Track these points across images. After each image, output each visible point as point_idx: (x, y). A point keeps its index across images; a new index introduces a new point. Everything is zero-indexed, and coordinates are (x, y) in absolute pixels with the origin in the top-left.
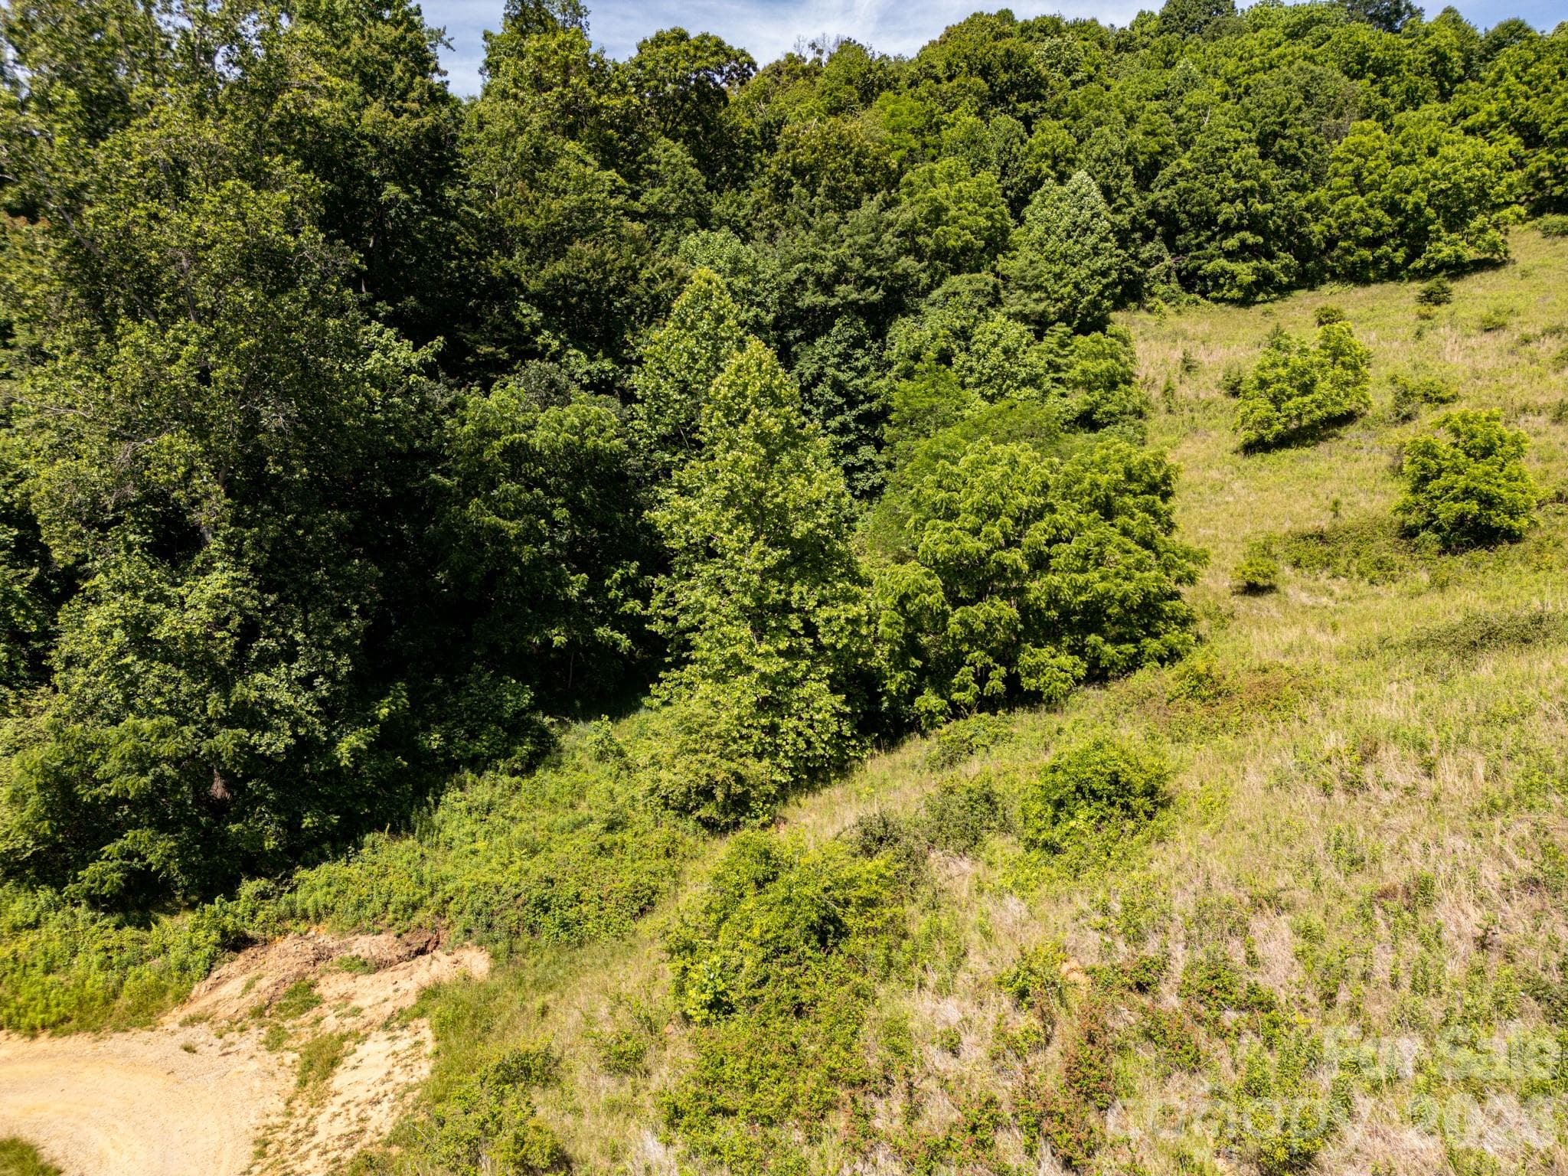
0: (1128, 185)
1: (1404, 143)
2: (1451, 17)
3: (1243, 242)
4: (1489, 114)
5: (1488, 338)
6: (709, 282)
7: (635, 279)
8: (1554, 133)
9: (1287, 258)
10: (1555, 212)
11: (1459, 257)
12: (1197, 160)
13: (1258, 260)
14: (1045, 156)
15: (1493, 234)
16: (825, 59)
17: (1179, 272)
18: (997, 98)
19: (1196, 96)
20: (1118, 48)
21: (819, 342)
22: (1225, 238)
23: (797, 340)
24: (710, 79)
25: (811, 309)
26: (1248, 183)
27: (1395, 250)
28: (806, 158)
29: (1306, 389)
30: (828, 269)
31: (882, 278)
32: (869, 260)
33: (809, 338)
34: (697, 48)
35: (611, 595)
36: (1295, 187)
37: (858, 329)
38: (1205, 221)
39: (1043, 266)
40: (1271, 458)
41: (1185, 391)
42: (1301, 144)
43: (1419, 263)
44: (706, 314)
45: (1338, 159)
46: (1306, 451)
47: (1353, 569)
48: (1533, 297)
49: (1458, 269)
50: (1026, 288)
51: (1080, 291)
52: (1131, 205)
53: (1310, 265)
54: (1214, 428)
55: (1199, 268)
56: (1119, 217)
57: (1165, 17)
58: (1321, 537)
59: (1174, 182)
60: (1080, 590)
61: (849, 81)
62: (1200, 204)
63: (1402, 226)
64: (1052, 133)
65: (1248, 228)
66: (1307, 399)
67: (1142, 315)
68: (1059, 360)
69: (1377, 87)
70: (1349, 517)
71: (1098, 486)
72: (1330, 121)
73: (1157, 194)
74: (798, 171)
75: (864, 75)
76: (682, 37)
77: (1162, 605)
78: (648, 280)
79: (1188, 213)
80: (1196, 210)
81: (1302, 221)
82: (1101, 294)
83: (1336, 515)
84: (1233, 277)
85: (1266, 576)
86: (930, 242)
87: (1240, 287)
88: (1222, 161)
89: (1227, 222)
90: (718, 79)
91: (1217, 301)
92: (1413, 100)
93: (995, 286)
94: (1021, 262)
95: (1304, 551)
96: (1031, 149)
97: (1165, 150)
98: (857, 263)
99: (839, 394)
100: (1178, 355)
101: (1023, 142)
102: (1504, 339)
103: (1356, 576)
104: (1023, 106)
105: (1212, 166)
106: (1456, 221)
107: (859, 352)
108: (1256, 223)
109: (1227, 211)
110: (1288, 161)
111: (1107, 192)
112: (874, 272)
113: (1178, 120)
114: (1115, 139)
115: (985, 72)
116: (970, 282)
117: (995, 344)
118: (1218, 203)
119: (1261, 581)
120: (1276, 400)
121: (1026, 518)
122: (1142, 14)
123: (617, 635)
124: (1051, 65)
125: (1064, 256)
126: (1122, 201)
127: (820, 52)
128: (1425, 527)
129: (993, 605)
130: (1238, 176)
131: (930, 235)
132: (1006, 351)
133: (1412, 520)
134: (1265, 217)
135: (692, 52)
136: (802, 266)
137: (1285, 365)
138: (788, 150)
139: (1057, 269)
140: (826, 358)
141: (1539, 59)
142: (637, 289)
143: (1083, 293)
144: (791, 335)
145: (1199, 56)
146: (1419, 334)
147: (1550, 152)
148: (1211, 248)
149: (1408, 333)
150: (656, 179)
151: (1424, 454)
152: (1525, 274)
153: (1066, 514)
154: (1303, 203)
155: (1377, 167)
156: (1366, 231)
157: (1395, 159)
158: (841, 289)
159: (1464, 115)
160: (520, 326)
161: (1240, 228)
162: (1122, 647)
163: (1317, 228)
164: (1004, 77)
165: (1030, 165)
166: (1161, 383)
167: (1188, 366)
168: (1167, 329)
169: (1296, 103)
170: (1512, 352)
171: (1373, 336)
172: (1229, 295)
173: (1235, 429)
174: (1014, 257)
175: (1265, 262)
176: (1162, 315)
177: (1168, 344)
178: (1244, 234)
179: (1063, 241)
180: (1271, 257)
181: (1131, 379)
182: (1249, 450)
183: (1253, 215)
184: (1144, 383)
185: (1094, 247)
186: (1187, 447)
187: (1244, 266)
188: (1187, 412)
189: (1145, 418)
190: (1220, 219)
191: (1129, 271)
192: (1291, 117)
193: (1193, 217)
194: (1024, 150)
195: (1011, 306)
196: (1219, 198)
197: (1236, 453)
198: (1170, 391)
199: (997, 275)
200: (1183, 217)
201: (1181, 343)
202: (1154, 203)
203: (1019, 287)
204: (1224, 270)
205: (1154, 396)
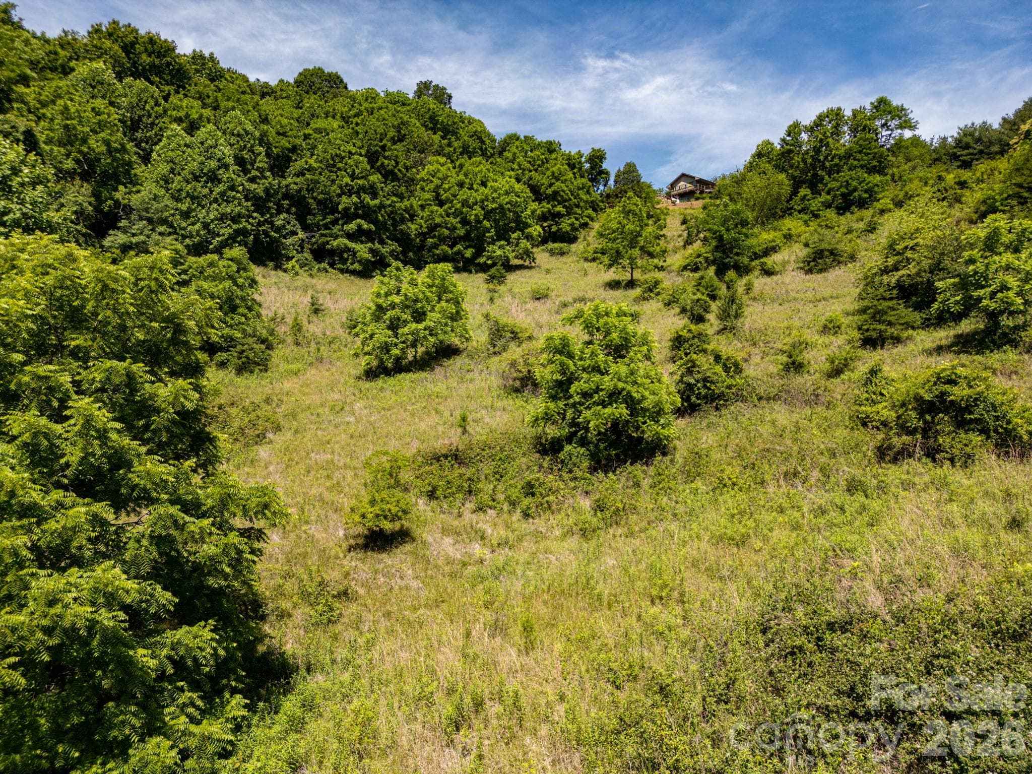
0: (262, 162)
1: (466, 175)
3: (359, 226)
5: (540, 304)
8: (549, 191)
9: (393, 245)
10: (554, 241)
11: (507, 258)
12: (321, 162)
13: (372, 243)
14: (179, 119)
17: (311, 245)
20: (263, 96)
22: (346, 223)
26: (360, 182)
27: (466, 248)
29: (419, 316)
36: (395, 194)
38: (328, 206)
39: (167, 201)
40: (391, 381)
41: (314, 328)
42: (397, 164)
43: (482, 260)
45: (422, 179)
46: (423, 374)
47: (501, 497)
49: (508, 267)
50: (150, 221)
52: (265, 179)
54: (339, 358)
55: (327, 244)
56: (254, 186)
57: (298, 83)
58: (456, 457)
59: (304, 175)
63: (468, 233)
64: (187, 102)
65: (362, 217)
66: (421, 326)
67: (280, 273)
69: (445, 141)
70: (478, 433)
72: (415, 154)
73: (289, 180)
79: (315, 198)
80: (321, 197)
81: (402, 220)
83: (465, 432)
84: (355, 253)
85: (394, 518)
87: (360, 262)
88: (340, 165)
89: (346, 209)
91: (342, 271)
94: (145, 195)
95: (437, 475)
96: (165, 111)
97: (294, 149)
100: (307, 299)
102: (549, 304)
103: (506, 507)
105: (331, 165)
106: (503, 234)
108: (367, 213)
109: (345, 202)
110: (389, 175)
111: (240, 161)
118: (339, 196)
119: (387, 526)
120: (394, 326)
122: (281, 80)
126: (254, 173)
128: (569, 439)
130: (353, 177)
133: (552, 431)
134: (376, 211)
137: (398, 292)
139: (184, 207)
146: (491, 299)
147: (548, 203)
148: (336, 229)
149: (486, 298)
151: (560, 353)
152: (550, 272)
154: (402, 206)
155: (450, 188)
156: (446, 232)
157: (461, 184)
161: (356, 216)
163: (413, 227)
164: (146, 59)
166: (289, 320)
167: (316, 310)
168: (300, 284)
169: (390, 135)
172: (351, 267)
173: (356, 355)
174: (138, 192)
175: (377, 246)
176: (297, 274)
177: (299, 293)
178: (359, 220)
179: (188, 182)
180: (382, 242)
181: (252, 307)
182: (370, 374)
183: (366, 207)
184: (273, 319)
185: (223, 194)
186: (312, 374)
187: (362, 246)
188: (313, 346)
189: (270, 347)
190: (340, 207)
191: (266, 234)
192: (389, 144)
193: (319, 202)
194: (159, 109)
195: (134, 235)
196: (339, 191)
197: (359, 378)
198: (298, 328)
199: (117, 202)
200: (311, 201)
201: (310, 292)
202: (287, 186)
203: (141, 218)
204: (346, 247)
205: (282, 330)
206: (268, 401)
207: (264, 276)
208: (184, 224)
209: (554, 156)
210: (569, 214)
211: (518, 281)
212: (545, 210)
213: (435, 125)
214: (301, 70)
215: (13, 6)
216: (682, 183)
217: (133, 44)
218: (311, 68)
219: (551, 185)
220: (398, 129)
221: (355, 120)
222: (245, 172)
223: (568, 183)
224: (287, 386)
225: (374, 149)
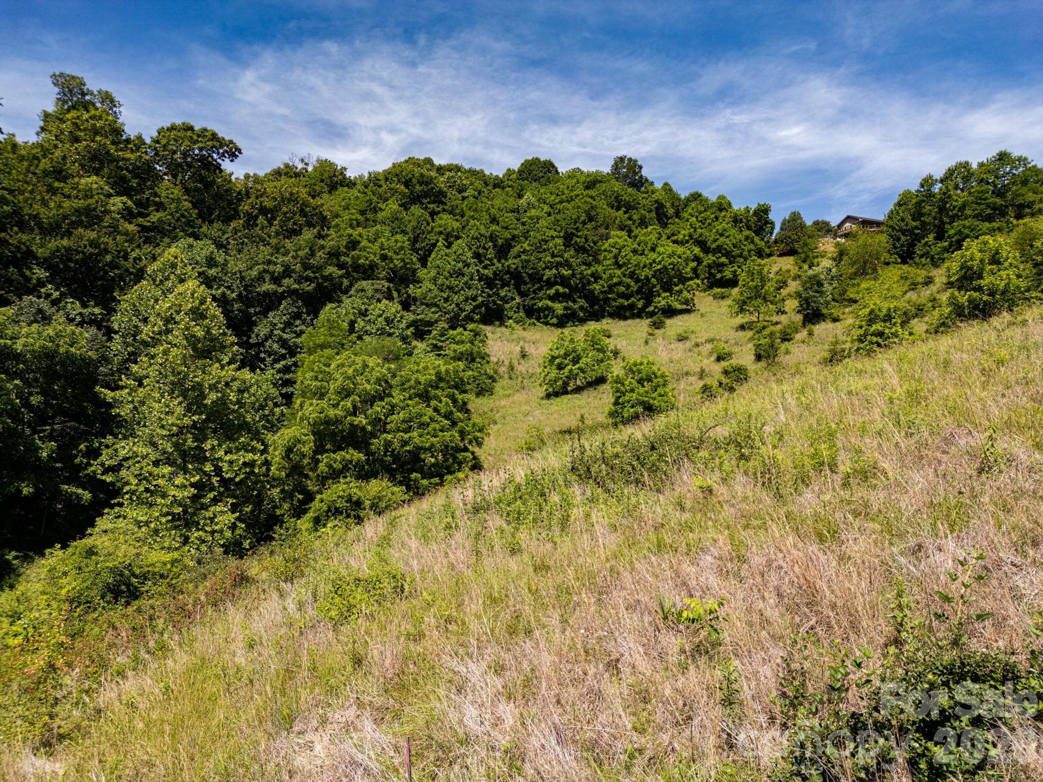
0: (491, 253)
1: (639, 245)
2: (667, 188)
3: (557, 291)
4: (684, 236)
5: (680, 344)
6: (176, 258)
7: (126, 258)
8: (714, 246)
9: (582, 302)
10: (718, 287)
11: (670, 306)
12: (532, 245)
13: (567, 302)
14: (440, 233)
15: (685, 294)
16: (310, 169)
17: (524, 306)
18: (415, 199)
19: (533, 212)
20: (495, 186)
21: (271, 314)
22: (548, 289)
23: (256, 314)
24: (210, 156)
25: (267, 294)
26: (558, 259)
27: (639, 300)
28: (268, 204)
29: (576, 361)
30: (279, 269)
31: (316, 278)
32: (306, 267)
33: (265, 313)
34: (199, 136)
35: (77, 461)
36: (584, 264)
37: (298, 308)
38: (536, 277)
39: (436, 292)
40: (558, 399)
41: (521, 368)
42: (587, 240)
43: (651, 309)
44: (172, 277)
45: (605, 251)
46: (578, 396)
48: (705, 326)
49: (670, 312)
50: (427, 305)
51: (460, 309)
52: (493, 264)
53: (596, 307)
55: (535, 304)
56: (487, 271)
57: (520, 172)
58: (570, 432)
59: (520, 256)
60: (405, 443)
61: (322, 181)
62: (532, 268)
63: (640, 289)
64: (446, 221)
65: (560, 284)
67: (504, 329)
68: (440, 344)
69: (627, 215)
70: (589, 424)
71: (420, 383)
72: (602, 231)
73: (510, 261)
74: (263, 211)
75: (330, 177)
76: (191, 128)
77: (458, 455)
78: (135, 259)
79: (527, 273)
80: (531, 271)
81: (589, 283)
82: (473, 311)
83: (583, 423)
84: (553, 311)
86: (348, 260)
87: (557, 317)
88: (545, 246)
89: (549, 279)
90: (215, 156)
91: (545, 324)
92: (643, 223)
93: (389, 288)
94: (424, 289)
96: (432, 228)
97: (514, 238)
98: (298, 267)
99: (282, 347)
100: (518, 349)
101: (428, 224)
102: (688, 344)
104: (431, 206)
105: (539, 248)
106: (667, 288)
107: (298, 322)
108: (564, 281)
109: (548, 274)
110: (580, 249)
111: (477, 256)
112: (309, 273)
113: (523, 224)
114: (482, 227)
115: (407, 184)
116: (373, 284)
117: (380, 316)
118: (544, 269)
120: (560, 367)
121: (370, 400)
122: (509, 170)
123: (80, 491)
124: (450, 187)
125: (448, 287)
126: (486, 262)
127: (307, 164)
129: (347, 452)
130: (553, 256)
131: (348, 256)
132: (387, 320)
134: (569, 279)
135: (195, 138)
136: (261, 267)
138: (257, 198)
139: (445, 295)
140: (276, 325)
141: (705, 210)
142: (129, 265)
143: (463, 310)
144: (252, 310)
145: (536, 192)
146: (646, 342)
148: (541, 294)
149: (642, 341)
150: (160, 207)
152: (702, 315)
153: (397, 397)
154: (589, 272)
155: (626, 255)
156: (622, 289)
157: (635, 251)
158: (286, 281)
159: (673, 235)
160: (29, 280)
161: (556, 283)
162: (432, 480)
163: (597, 287)
164: (418, 188)
165: (433, 237)
166: (507, 363)
167: (524, 356)
168: (515, 336)
169: (582, 218)
170: (690, 350)
171: (624, 343)
172: (551, 322)
173: (541, 385)
174: (420, 287)
175: (571, 304)
176: (513, 329)
177: (514, 344)
178: (558, 287)
179: (447, 279)
180: (574, 301)
181: (484, 357)
182: (548, 396)
183: (562, 277)
184: (497, 363)
185: (466, 283)
186: (518, 397)
187: (559, 305)
188: (520, 379)
189: (494, 381)
190: (545, 278)
191: (494, 302)
192: (581, 226)
193: (530, 275)
194: (429, 228)
195: (418, 315)
196: (543, 266)
197: (542, 398)
198: (512, 368)
199: (409, 296)
200: (524, 275)
201: (521, 343)
202: (508, 266)
203: (422, 304)
204: (547, 306)
205: (503, 370)
206: (492, 410)
207: (493, 333)
208: (445, 305)
209: (723, 214)
210: (731, 263)
211: (675, 325)
212: (710, 262)
213: (619, 203)
214: (523, 161)
215: (346, 169)
216: (847, 225)
217: (411, 179)
218: (530, 158)
219: (715, 240)
220: (587, 213)
221: (559, 206)
222: (481, 262)
223: (732, 237)
224: (503, 403)
225: (569, 231)
